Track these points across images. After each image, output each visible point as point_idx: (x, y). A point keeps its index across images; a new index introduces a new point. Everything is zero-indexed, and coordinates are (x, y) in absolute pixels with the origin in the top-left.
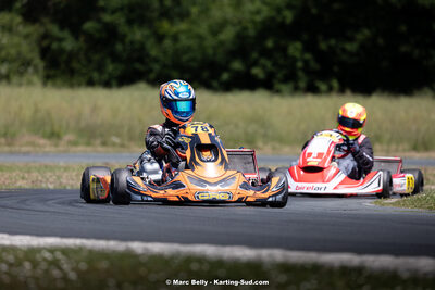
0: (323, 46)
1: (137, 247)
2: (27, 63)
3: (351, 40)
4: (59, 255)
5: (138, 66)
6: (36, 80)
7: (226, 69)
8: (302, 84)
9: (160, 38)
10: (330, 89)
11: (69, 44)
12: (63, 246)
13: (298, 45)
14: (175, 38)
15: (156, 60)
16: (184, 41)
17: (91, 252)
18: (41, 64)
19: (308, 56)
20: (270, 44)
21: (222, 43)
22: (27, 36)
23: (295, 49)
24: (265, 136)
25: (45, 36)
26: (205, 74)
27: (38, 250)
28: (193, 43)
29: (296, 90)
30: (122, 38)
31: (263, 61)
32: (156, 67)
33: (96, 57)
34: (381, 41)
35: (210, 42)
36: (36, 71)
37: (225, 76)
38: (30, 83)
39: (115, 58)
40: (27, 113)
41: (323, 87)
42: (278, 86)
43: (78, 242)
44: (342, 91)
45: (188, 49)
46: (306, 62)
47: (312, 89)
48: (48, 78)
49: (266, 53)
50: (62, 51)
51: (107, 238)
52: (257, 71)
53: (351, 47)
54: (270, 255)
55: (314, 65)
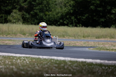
0: (78, 17)
1: (41, 57)
3: (84, 16)
4: (25, 58)
6: (21, 23)
7: (59, 22)
8: (74, 25)
9: (46, 15)
10: (80, 26)
11: (28, 16)
12: (26, 56)
13: (73, 17)
14: (49, 15)
16: (51, 16)
17: (32, 58)
18: (22, 20)
19: (75, 19)
20: (68, 17)
21: (58, 16)
22: (19, 14)
23: (73, 18)
24: (66, 35)
25: (23, 14)
27: (21, 57)
31: (66, 20)
33: (33, 19)
34: (90, 17)
35: (56, 16)
37: (59, 23)
38: (20, 24)
39: (37, 19)
40: (19, 30)
41: (78, 25)
42: (69, 25)
44: (82, 26)
45: (52, 18)
46: (75, 20)
47: (76, 26)
48: (23, 23)
49: (67, 19)
50: (26, 17)
51: (35, 55)
52: (65, 22)
53: (84, 18)
54: (67, 59)
55: (77, 21)
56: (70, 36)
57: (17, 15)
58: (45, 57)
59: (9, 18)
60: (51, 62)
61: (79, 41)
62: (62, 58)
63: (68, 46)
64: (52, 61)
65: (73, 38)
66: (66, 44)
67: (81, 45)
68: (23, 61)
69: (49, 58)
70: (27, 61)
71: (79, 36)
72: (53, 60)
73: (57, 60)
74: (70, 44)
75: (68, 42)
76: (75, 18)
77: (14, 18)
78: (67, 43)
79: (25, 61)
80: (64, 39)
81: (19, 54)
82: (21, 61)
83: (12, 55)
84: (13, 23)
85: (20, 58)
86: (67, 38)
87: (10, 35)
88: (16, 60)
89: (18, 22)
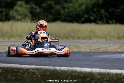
0: (111, 10)
1: (57, 68)
2: (26, 16)
3: (119, 8)
4: (35, 71)
5: (58, 16)
6: (29, 20)
7: (83, 17)
8: (105, 21)
9: (64, 8)
10: (113, 23)
11: (38, 10)
12: (36, 68)
13: (103, 10)
14: (68, 8)
15: (63, 14)
16: (71, 9)
17: (44, 69)
18: (30, 16)
19: (106, 13)
20: (95, 10)
21: (82, 10)
22: (26, 8)
23: (103, 11)
24: (94, 36)
25: (32, 8)
26: (77, 19)
27: (29, 69)
28: (73, 10)
29: (103, 23)
30: (53, 8)
31: (94, 15)
32: (63, 17)
33: (46, 14)
35: (78, 9)
36: (29, 18)
37: (83, 19)
38: (27, 21)
39: (51, 14)
40: (26, 30)
41: (111, 22)
42: (98, 22)
43: (41, 67)
44: (116, 23)
45: (72, 12)
46: (106, 15)
47: (107, 23)
48: (32, 20)
49: (94, 13)
50: (36, 12)
51: (49, 66)
52: (92, 18)
53: (119, 10)
54: (95, 70)
55: (108, 16)
56: (99, 37)
57: (23, 9)
58: (63, 68)
59: (12, 13)
60: (72, 75)
61: (111, 45)
62: (88, 70)
63: (96, 51)
64: (74, 74)
65: (104, 40)
66: (93, 50)
67: (115, 51)
68: (32, 75)
69: (69, 70)
70: (37, 74)
71: (112, 37)
72: (76, 72)
73: (81, 73)
74: (99, 48)
75: (96, 46)
76: (106, 11)
77: (19, 13)
78: (95, 48)
79: (36, 74)
80: (91, 41)
81: (26, 65)
82: (29, 75)
83: (17, 67)
84: (18, 20)
85: (27, 70)
86: (95, 40)
87: (13, 38)
88: (21, 73)
89: (24, 19)
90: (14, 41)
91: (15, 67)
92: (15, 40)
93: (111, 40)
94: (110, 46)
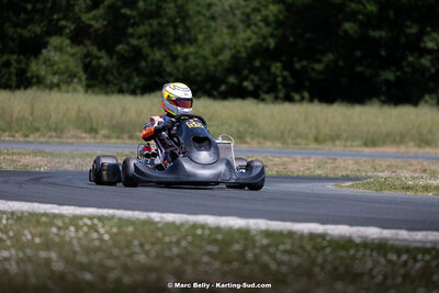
0: (297, 66)
1: (156, 216)
2: (73, 76)
3: (319, 62)
4: (96, 221)
6: (80, 88)
7: (224, 82)
8: (281, 95)
9: (174, 58)
10: (302, 99)
11: (105, 61)
13: (279, 64)
14: (186, 58)
16: (192, 60)
17: (120, 219)
18: (84, 77)
19: (286, 73)
20: (257, 63)
21: (221, 62)
22: (73, 55)
23: (276, 67)
24: (252, 133)
25: (87, 55)
26: (208, 86)
28: (199, 62)
29: (276, 99)
30: (145, 57)
31: (252, 76)
33: (125, 72)
34: (341, 63)
35: (212, 61)
36: (80, 81)
38: (75, 90)
39: (140, 73)
40: (73, 113)
41: (297, 97)
42: (263, 96)
44: (311, 100)
45: (195, 67)
46: (284, 78)
47: (289, 99)
48: (89, 87)
50: (100, 66)
51: (132, 210)
52: (247, 84)
53: (319, 67)
54: (255, 224)
55: (291, 81)
56: (265, 137)
57: (65, 57)
58: (170, 217)
59: (36, 67)
60: (195, 236)
61: (299, 157)
62: (235, 222)
64: (199, 232)
65: (279, 145)
67: (307, 173)
68: (86, 234)
70: (102, 231)
71: (299, 136)
72: (203, 227)
76: (284, 68)
79: (97, 231)
80: (244, 147)
81: (72, 207)
82: (81, 234)
83: (48, 211)
84: (52, 87)
86: (254, 144)
87: (38, 134)
88: (59, 228)
89: (68, 83)
90: (41, 143)
91: (42, 211)
92: (42, 139)
93: (296, 144)
94: (295, 161)
